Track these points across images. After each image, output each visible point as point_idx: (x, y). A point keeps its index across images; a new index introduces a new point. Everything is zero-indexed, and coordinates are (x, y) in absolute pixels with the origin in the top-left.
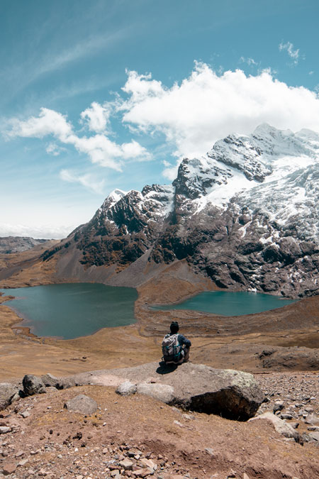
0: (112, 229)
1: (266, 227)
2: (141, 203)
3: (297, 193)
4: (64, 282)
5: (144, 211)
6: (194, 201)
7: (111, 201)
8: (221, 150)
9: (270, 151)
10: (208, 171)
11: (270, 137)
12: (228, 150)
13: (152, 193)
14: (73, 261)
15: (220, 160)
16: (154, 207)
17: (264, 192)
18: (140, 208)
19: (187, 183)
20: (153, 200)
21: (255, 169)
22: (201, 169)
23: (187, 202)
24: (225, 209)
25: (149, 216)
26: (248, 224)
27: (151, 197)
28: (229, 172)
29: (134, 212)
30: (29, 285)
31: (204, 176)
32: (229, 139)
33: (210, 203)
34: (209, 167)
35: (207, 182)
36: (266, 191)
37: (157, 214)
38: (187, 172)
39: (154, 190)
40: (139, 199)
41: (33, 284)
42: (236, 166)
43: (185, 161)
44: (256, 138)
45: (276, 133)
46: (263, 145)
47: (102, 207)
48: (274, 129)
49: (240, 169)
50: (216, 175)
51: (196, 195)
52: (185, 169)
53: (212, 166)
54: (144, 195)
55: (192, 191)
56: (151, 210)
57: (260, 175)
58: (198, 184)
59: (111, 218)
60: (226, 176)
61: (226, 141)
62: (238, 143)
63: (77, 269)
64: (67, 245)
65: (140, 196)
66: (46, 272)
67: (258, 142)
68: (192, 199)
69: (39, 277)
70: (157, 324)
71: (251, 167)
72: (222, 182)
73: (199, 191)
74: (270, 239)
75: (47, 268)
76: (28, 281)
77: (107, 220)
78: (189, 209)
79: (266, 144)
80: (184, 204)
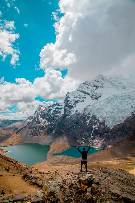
0: (41, 122)
1: (95, 121)
2: (52, 111)
3: (107, 107)
4: (24, 143)
5: (53, 114)
6: (71, 110)
7: (41, 106)
8: (82, 87)
9: (101, 86)
10: (77, 96)
11: (101, 80)
12: (85, 87)
13: (56, 107)
14: (27, 134)
15: (82, 92)
16: (57, 112)
17: (97, 106)
18: (51, 113)
19: (69, 103)
20: (56, 109)
21: (95, 95)
22: (74, 96)
23: (69, 110)
24: (83, 112)
25: (55, 116)
26: (90, 120)
27: (55, 108)
28: (85, 96)
29: (49, 114)
30: (12, 145)
31: (76, 99)
32: (85, 83)
33: (77, 110)
34: (77, 95)
35: (76, 101)
36: (97, 105)
37: (58, 115)
38: (69, 98)
39: (57, 105)
40: (51, 109)
41: (13, 144)
42: (88, 94)
43: (68, 93)
44: (96, 81)
45: (104, 78)
46: (99, 84)
47: (38, 109)
48: (103, 77)
49: (89, 95)
50: (80, 98)
51: (72, 107)
52: (68, 96)
53: (79, 95)
54: (53, 107)
55: (71, 106)
56: (56, 113)
57: (97, 97)
58: (73, 102)
59: (41, 117)
60: (84, 98)
61: (84, 84)
62: (89, 84)
63: (29, 138)
64: (25, 128)
65: (52, 108)
66: (17, 139)
67: (97, 83)
68: (71, 109)
69: (15, 141)
70: (52, 161)
71: (93, 94)
72: (82, 101)
73: (73, 105)
74: (96, 126)
75: (17, 137)
76: (11, 143)
77: (39, 118)
78: (69, 113)
79: (100, 83)
80: (68, 111)
